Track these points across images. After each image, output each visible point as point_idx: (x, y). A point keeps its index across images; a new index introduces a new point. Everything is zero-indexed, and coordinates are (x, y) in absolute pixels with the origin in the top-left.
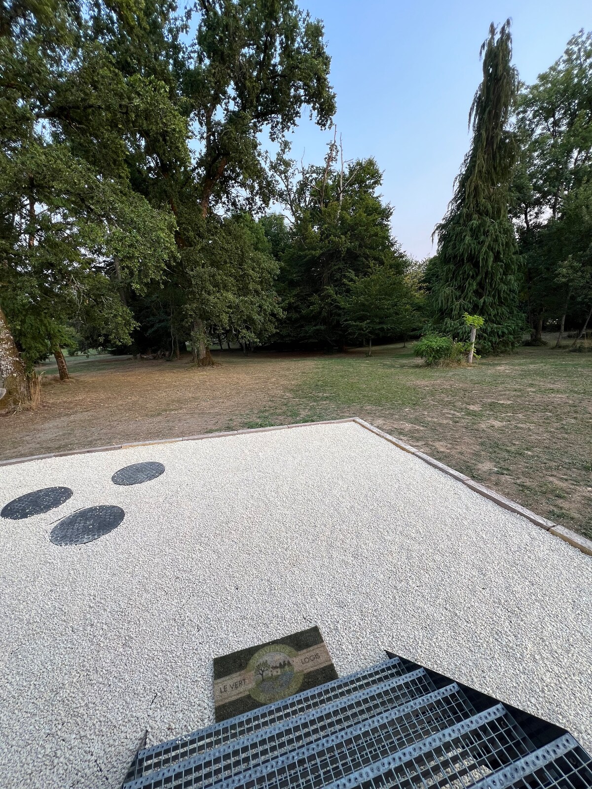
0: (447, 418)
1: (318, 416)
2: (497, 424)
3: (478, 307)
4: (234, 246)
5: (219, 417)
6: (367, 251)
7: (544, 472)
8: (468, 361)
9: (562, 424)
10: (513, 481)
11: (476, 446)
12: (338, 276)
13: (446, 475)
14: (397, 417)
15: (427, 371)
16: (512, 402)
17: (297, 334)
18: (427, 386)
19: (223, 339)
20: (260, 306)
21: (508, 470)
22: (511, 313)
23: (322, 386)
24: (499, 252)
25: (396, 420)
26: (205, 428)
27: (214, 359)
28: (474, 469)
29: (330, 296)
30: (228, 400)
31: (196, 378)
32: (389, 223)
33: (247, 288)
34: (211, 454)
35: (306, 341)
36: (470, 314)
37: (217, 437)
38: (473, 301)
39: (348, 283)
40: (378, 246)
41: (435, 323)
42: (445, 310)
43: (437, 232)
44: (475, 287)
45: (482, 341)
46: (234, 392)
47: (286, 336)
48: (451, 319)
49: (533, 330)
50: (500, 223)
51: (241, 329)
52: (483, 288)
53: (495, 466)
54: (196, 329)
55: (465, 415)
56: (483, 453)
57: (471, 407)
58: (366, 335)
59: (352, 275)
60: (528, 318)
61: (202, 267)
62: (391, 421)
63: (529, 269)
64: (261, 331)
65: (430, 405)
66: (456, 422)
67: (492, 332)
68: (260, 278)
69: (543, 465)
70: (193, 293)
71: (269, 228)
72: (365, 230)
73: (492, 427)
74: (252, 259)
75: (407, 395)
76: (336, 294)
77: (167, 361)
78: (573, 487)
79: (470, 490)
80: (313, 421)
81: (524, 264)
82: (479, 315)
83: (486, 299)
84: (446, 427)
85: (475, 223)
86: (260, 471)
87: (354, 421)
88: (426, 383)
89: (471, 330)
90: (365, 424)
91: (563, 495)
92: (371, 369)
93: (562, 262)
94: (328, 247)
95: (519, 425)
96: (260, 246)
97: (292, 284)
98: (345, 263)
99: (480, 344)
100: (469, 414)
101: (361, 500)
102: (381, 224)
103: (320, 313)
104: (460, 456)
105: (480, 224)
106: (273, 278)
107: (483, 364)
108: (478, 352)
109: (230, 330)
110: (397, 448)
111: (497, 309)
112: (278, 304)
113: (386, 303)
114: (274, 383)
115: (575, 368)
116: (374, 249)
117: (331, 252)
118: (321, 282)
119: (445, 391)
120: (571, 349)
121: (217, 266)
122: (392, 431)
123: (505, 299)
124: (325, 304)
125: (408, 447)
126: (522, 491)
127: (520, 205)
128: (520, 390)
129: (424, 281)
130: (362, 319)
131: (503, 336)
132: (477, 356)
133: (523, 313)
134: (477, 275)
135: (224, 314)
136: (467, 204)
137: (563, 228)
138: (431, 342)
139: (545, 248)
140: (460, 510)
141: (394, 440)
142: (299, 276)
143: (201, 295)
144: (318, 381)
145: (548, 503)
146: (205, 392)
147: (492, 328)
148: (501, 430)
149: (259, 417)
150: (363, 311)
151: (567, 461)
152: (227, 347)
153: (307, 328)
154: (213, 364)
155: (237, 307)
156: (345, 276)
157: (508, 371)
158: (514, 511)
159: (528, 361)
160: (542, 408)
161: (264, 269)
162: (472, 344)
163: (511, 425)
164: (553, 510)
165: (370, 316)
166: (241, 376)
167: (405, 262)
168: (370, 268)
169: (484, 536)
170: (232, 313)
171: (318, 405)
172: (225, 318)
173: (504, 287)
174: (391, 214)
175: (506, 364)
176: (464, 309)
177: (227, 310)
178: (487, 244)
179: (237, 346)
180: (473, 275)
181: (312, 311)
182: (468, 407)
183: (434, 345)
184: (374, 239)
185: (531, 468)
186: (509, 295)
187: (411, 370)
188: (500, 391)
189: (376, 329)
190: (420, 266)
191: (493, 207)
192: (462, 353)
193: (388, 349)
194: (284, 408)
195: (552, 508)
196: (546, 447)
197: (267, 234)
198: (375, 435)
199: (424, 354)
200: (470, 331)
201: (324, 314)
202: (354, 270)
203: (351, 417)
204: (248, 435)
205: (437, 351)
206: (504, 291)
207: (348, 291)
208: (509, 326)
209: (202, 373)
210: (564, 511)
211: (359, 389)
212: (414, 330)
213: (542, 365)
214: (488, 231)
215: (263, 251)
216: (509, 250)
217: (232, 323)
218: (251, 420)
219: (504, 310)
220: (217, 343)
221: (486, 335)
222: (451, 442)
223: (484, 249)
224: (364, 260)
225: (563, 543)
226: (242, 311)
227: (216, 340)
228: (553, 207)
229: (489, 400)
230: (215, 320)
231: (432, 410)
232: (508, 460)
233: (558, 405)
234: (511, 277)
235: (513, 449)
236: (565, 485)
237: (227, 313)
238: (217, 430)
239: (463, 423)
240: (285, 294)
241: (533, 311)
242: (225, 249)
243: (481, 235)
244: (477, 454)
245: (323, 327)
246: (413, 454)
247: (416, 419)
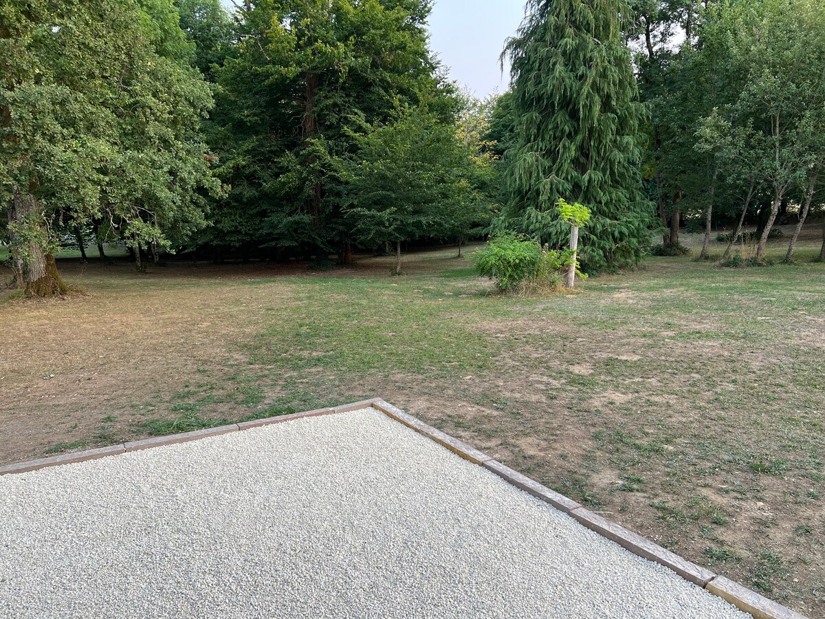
0: (537, 391)
1: (301, 400)
2: (619, 398)
3: (580, 187)
4: (110, 44)
5: (79, 414)
6: (387, 76)
7: (694, 480)
8: (567, 284)
9: (716, 393)
10: (648, 502)
11: (586, 441)
12: (333, 118)
13: (540, 502)
14: (450, 392)
15: (500, 303)
16: (639, 357)
17: (254, 229)
18: (502, 332)
19: (88, 235)
20: (171, 173)
21: (639, 481)
22: (632, 199)
23: (308, 336)
24: (608, 96)
25: (450, 399)
26: (46, 441)
27: (66, 280)
28: (586, 485)
29: (319, 157)
30: (100, 373)
31: (22, 324)
32: (424, 27)
33: (143, 133)
34: (62, 502)
35: (273, 244)
36: (568, 200)
37: (75, 461)
38: (572, 177)
39: (352, 133)
40: (406, 68)
41: (510, 215)
42: (527, 192)
43: (509, 51)
44: (573, 153)
45: (588, 248)
46: (114, 356)
47: (230, 233)
48: (536, 208)
49: (667, 230)
50: (610, 48)
51: (130, 219)
52: (587, 156)
53: (620, 477)
54: (20, 216)
55: (566, 384)
56: (599, 453)
57: (576, 369)
58: (390, 234)
59: (360, 118)
60: (658, 209)
61: (36, 83)
62: (441, 402)
63: (657, 127)
64: (176, 221)
65: (506, 367)
66: (552, 398)
67: (604, 232)
68: (170, 113)
69: (691, 468)
70: (12, 137)
71: (188, 12)
72: (381, 36)
73: (612, 403)
74: (152, 74)
75: (468, 349)
76: (331, 154)
78: (736, 503)
79: (580, 527)
80: (292, 412)
81: (648, 117)
82: (583, 203)
83: (593, 175)
84: (537, 409)
85: (569, 42)
86: (179, 531)
87: (372, 405)
88: (500, 326)
89: (570, 229)
90: (394, 410)
91: (723, 519)
92: (401, 299)
93: (703, 117)
94: (312, 61)
95: (653, 399)
96: (169, 45)
97: (241, 129)
98: (347, 95)
99: (585, 252)
100: (574, 381)
101: (391, 568)
102: (409, 27)
103: (300, 188)
104: (561, 462)
105: (578, 46)
106: (200, 115)
107: (590, 288)
108: (583, 267)
109: (105, 219)
110: (453, 455)
111: (610, 193)
112: (211, 168)
113: (426, 177)
114: (207, 333)
115: (729, 293)
116: (400, 73)
117: (318, 72)
118: (301, 128)
119: (532, 340)
120: (722, 261)
121: (72, 82)
122: (443, 421)
123: (622, 175)
124: (309, 173)
125: (473, 453)
126: (663, 518)
127: (637, 18)
128: (652, 336)
129: (490, 137)
130: (381, 204)
131: (621, 240)
132: (581, 274)
133: (651, 200)
134: (576, 133)
135: (89, 185)
136: (556, 8)
137: (702, 64)
138: (505, 249)
139: (678, 94)
140: (565, 568)
141: (448, 439)
142: (255, 115)
143: (31, 143)
144: (301, 326)
145: (702, 536)
146: (43, 358)
147: (603, 226)
148: (626, 410)
149: (175, 410)
150: (383, 188)
151: (726, 458)
152: (97, 253)
153: (274, 218)
154: (63, 292)
155: (121, 171)
156: (347, 122)
157: (631, 301)
158: (652, 558)
159: (662, 281)
160: (685, 365)
161: (180, 96)
162: (572, 253)
163: (640, 398)
164: (711, 548)
165: (396, 199)
166: (130, 319)
167: (456, 101)
168: (393, 107)
169: (608, 613)
170: (108, 185)
171: (301, 377)
172: (92, 195)
173: (618, 156)
174: (428, 11)
175: (628, 288)
176: (558, 191)
177: (95, 176)
178: (589, 81)
179: (120, 251)
180: (570, 133)
181: (284, 184)
182: (571, 368)
183: (511, 255)
184: (399, 55)
185: (675, 475)
186: (628, 170)
187: (473, 302)
188: (621, 338)
189: (408, 224)
190: (482, 109)
191: (596, 19)
192: (558, 269)
193: (431, 261)
194: (230, 386)
195: (708, 544)
196: (695, 436)
197: (184, 24)
198: (413, 433)
199: (494, 271)
200: (568, 232)
201: (309, 191)
202: (363, 110)
203: (366, 398)
204: (150, 452)
205: (516, 266)
206: (619, 162)
207: (354, 149)
208: (630, 222)
209: (35, 313)
210: (726, 548)
211: (382, 341)
212: (475, 225)
213: (682, 289)
214: (591, 59)
215: (177, 56)
216: (624, 93)
217: (109, 204)
218: (156, 417)
219: (621, 194)
220: (73, 245)
221: (595, 238)
222: (545, 436)
223: (586, 89)
224: (382, 91)
225: (727, 606)
226: (133, 181)
227: (69, 238)
228: (687, 26)
229: (604, 355)
230: (67, 199)
231: (511, 377)
232: (638, 463)
233: (709, 359)
234: (628, 139)
235: (644, 442)
236: (725, 500)
237: (95, 183)
238: (73, 446)
239: (564, 399)
240: (226, 148)
241: (665, 197)
242: (91, 49)
243: (580, 65)
244: (588, 457)
245: (307, 218)
246: (482, 464)
247: (485, 396)
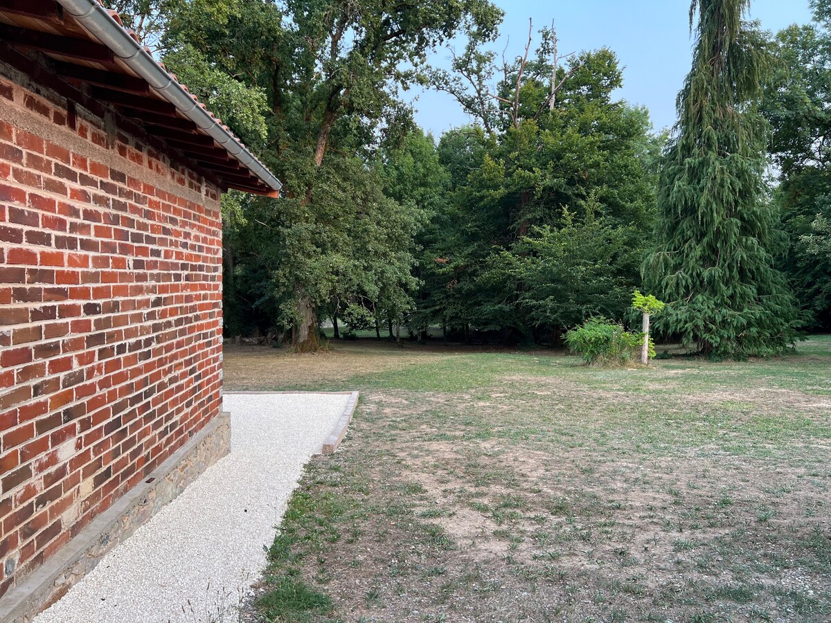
8: (640, 361)
33: (366, 248)
44: (699, 253)
52: (716, 254)
70: (287, 255)
77: (274, 347)
111: (735, 287)
134: (703, 236)
143: (296, 258)
155: (345, 273)
162: (644, 335)
170: (338, 282)
176: (682, 286)
177: (330, 277)
178: (706, 191)
205: (595, 344)
217: (337, 294)
219: (746, 287)
226: (352, 279)
237: (329, 281)
